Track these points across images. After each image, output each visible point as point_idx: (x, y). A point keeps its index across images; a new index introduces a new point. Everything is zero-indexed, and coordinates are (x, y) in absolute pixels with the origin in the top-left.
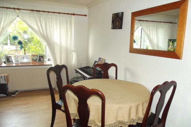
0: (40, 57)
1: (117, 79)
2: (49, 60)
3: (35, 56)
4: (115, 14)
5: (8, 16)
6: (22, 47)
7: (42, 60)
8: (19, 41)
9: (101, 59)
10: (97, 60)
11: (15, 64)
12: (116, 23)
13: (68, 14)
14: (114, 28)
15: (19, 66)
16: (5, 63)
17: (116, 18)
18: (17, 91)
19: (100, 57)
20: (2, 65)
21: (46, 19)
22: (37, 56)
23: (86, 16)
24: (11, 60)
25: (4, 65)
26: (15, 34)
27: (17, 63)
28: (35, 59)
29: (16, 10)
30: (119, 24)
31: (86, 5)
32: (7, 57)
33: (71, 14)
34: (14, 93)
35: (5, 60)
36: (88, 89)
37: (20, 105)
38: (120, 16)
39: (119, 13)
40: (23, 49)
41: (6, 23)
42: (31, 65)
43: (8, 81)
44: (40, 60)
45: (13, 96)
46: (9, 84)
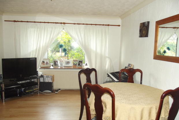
0: (79, 62)
1: (142, 84)
2: (86, 65)
3: (76, 61)
4: (142, 23)
5: (56, 29)
6: (66, 54)
7: (81, 64)
8: (64, 48)
9: (130, 65)
10: (127, 66)
11: (60, 67)
12: (143, 31)
13: (103, 25)
14: (141, 36)
15: (63, 69)
16: (53, 66)
17: (143, 27)
18: (60, 89)
19: (130, 63)
20: (51, 68)
21: (85, 31)
22: (77, 61)
23: (119, 26)
24: (57, 64)
25: (52, 67)
26: (62, 43)
27: (61, 66)
28: (76, 63)
29: (62, 24)
30: (145, 33)
31: (120, 17)
32: (54, 61)
33: (106, 25)
34: (57, 91)
35: (52, 64)
36: (102, 87)
37: (60, 100)
38: (146, 25)
39: (145, 22)
40: (67, 55)
41: (55, 35)
42: (72, 68)
43: (53, 81)
44: (79, 65)
45: (56, 92)
46: (54, 82)
